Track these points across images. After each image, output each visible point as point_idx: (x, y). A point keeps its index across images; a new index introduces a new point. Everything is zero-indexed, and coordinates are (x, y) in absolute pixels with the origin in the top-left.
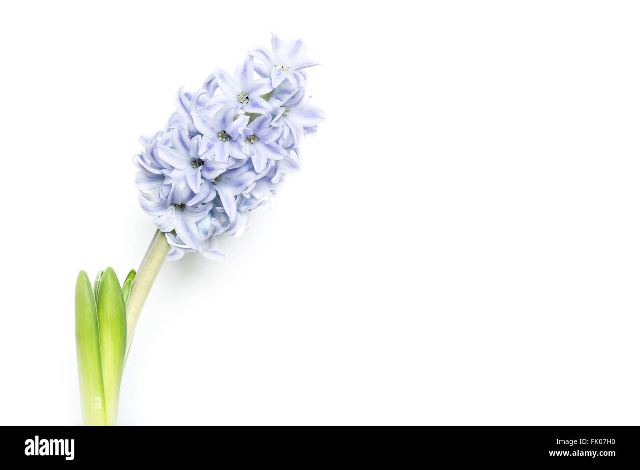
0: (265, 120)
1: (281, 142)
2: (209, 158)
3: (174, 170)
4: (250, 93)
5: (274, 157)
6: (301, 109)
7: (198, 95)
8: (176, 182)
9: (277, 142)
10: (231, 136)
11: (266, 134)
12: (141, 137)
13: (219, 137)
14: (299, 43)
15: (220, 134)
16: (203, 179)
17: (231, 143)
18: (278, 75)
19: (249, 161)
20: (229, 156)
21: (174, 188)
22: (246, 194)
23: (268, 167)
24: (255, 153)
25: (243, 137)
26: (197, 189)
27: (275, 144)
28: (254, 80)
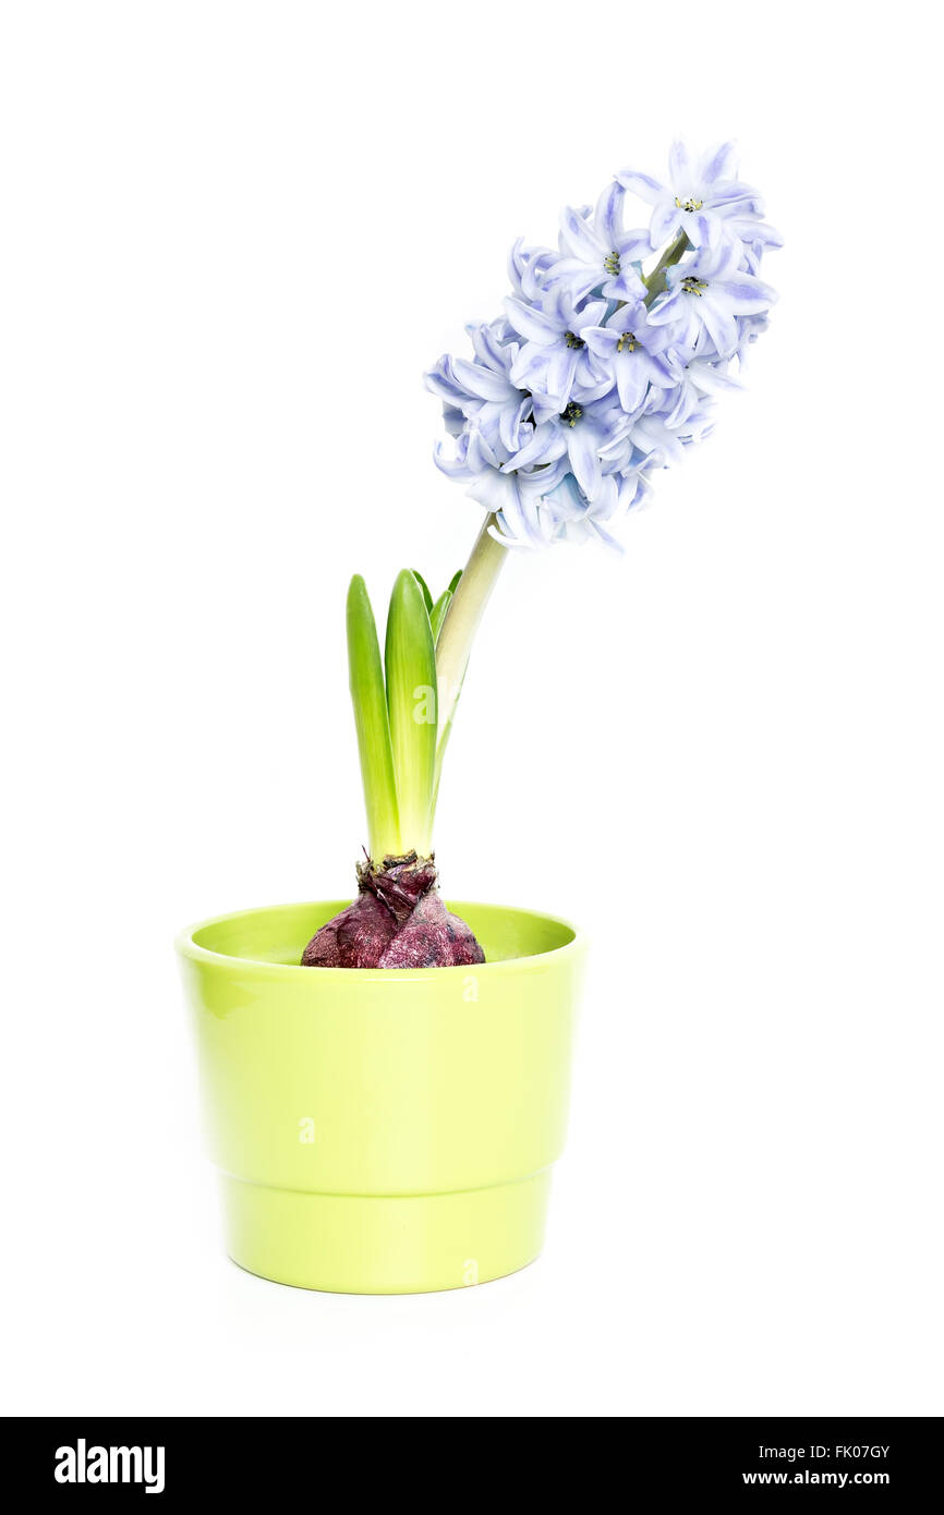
0: (634, 312)
4: (620, 256)
5: (661, 381)
6: (729, 282)
9: (666, 353)
11: (645, 337)
14: (724, 149)
18: (666, 222)
19: (613, 392)
23: (645, 401)
27: (662, 358)
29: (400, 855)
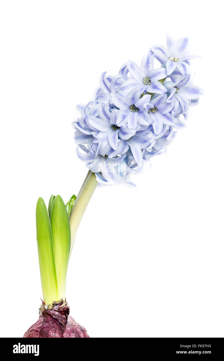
0: (162, 98)
1: (173, 113)
2: (123, 125)
3: (100, 133)
4: (151, 78)
5: (168, 123)
6: (187, 88)
7: (116, 79)
8: (101, 142)
9: (170, 112)
10: (139, 108)
11: (162, 107)
12: (78, 106)
13: (130, 109)
14: (186, 40)
15: (131, 107)
16: (119, 139)
17: (139, 113)
18: (171, 66)
19: (151, 126)
20: (138, 123)
21: (100, 146)
22: (148, 150)
23: (164, 130)
24: (155, 121)
25: (147, 110)
26: (116, 147)
27: (169, 114)
28: (154, 69)
29: (58, 301)
